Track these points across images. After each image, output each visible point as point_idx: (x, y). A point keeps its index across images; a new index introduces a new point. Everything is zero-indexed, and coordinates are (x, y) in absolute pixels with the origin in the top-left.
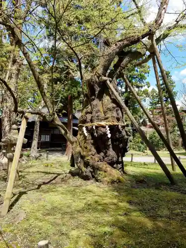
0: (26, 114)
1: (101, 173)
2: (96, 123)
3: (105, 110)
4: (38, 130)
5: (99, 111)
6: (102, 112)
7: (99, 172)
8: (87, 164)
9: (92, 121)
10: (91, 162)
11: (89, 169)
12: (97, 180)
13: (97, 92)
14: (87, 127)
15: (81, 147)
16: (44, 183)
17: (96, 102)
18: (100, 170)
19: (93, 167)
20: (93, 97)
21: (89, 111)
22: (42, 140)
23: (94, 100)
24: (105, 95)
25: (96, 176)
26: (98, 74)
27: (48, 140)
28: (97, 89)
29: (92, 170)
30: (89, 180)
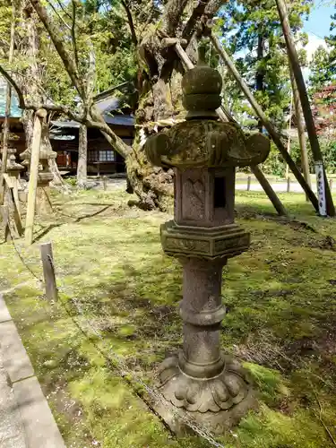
0: (38, 111)
1: (167, 198)
2: (159, 122)
3: (175, 98)
4: (86, 139)
5: (163, 101)
6: (170, 103)
7: (163, 198)
8: (147, 188)
9: (153, 119)
10: (152, 183)
11: (150, 194)
12: (161, 210)
13: (160, 68)
14: (146, 129)
15: (138, 162)
16: (88, 216)
17: (159, 85)
18: (165, 195)
19: (156, 192)
20: (155, 77)
21: (149, 101)
22: (101, 160)
23: (156, 81)
24: (174, 70)
25: (160, 203)
26: (160, 32)
27: (112, 160)
28: (161, 61)
29: (154, 196)
30: (150, 210)
